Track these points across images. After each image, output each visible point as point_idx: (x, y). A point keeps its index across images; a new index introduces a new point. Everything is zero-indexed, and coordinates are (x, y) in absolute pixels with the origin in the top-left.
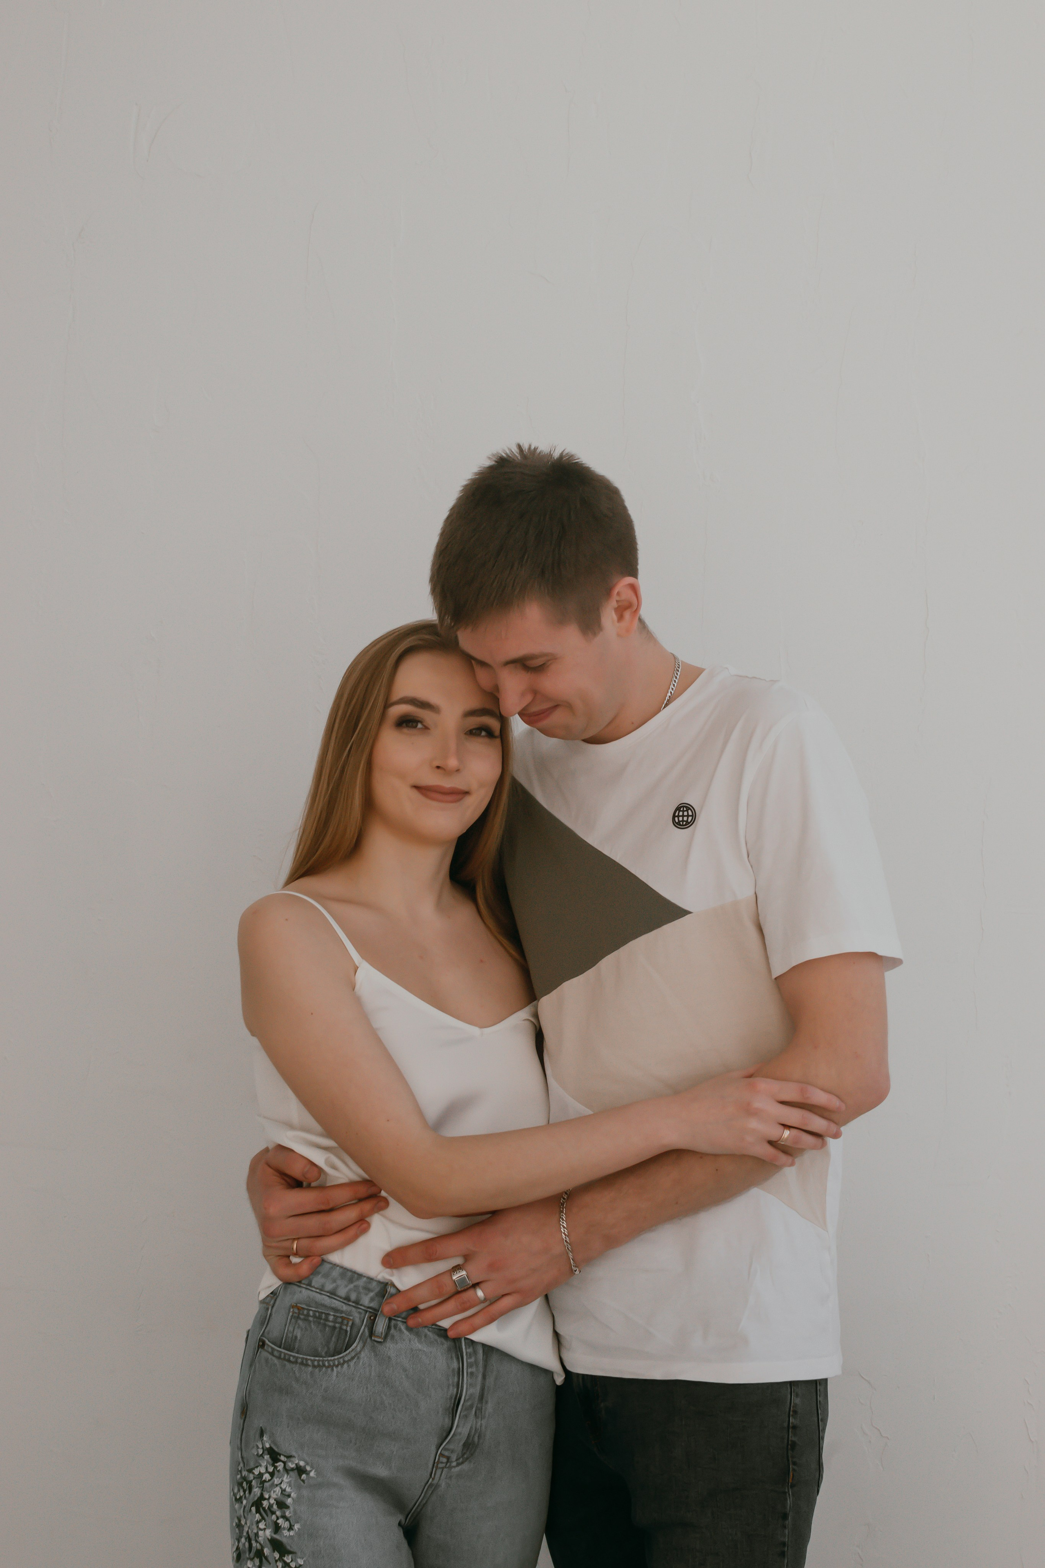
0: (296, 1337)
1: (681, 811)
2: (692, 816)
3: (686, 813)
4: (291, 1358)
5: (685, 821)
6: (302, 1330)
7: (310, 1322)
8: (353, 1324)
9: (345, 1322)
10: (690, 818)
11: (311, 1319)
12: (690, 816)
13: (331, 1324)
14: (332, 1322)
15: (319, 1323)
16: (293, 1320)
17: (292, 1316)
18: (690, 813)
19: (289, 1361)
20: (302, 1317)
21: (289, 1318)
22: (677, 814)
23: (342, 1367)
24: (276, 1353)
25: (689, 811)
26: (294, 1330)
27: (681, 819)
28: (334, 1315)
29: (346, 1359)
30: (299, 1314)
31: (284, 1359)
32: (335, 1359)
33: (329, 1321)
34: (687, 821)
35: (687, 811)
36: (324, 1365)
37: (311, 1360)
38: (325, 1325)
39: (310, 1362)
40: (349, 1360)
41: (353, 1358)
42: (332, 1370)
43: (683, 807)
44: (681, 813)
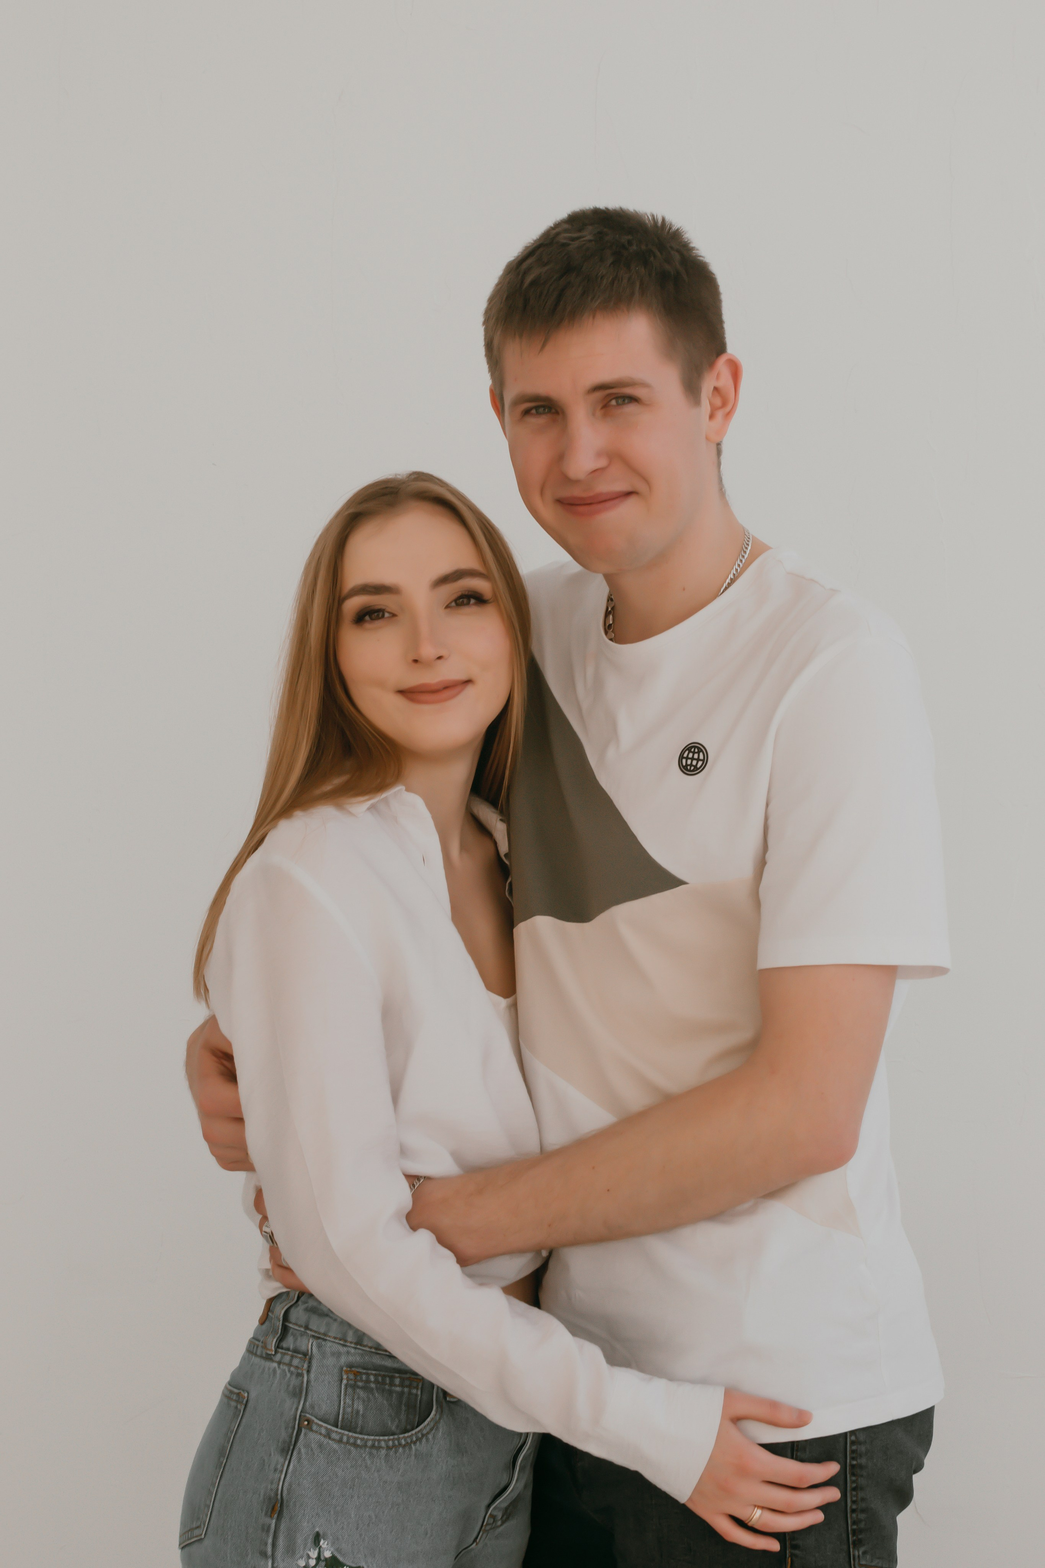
0: (358, 1412)
1: (692, 752)
2: (703, 761)
3: (696, 756)
4: (359, 1442)
5: (693, 766)
6: (364, 1401)
7: (372, 1389)
8: (423, 1385)
9: (415, 1384)
10: (700, 763)
11: (373, 1385)
12: (701, 760)
13: (398, 1389)
14: (399, 1386)
15: (383, 1390)
16: (350, 1390)
17: (346, 1386)
18: (701, 757)
19: (355, 1445)
20: (360, 1384)
21: (343, 1387)
22: (685, 755)
23: (421, 1442)
24: (334, 1436)
25: (701, 754)
26: (353, 1404)
27: (689, 762)
28: (400, 1377)
29: (425, 1432)
30: (356, 1381)
31: (348, 1443)
32: (412, 1435)
33: (395, 1385)
34: (695, 766)
35: (698, 753)
36: (400, 1444)
37: (385, 1441)
38: (390, 1392)
39: (383, 1444)
40: (428, 1433)
41: (431, 1429)
42: (410, 1448)
43: (695, 747)
44: (691, 755)
